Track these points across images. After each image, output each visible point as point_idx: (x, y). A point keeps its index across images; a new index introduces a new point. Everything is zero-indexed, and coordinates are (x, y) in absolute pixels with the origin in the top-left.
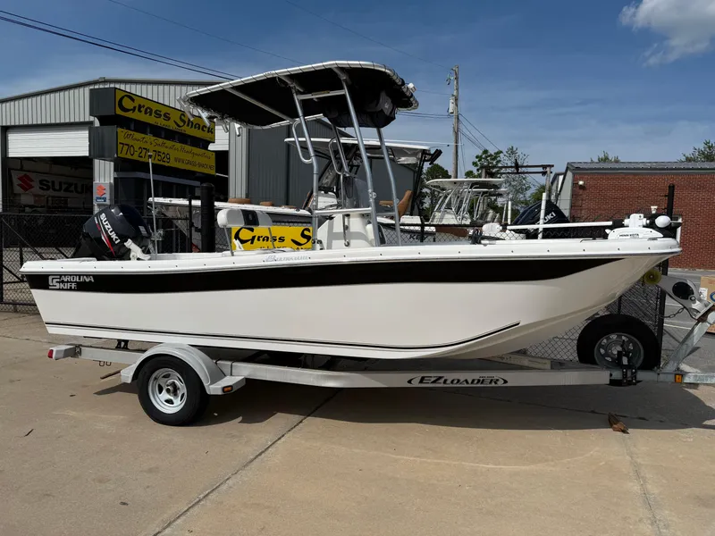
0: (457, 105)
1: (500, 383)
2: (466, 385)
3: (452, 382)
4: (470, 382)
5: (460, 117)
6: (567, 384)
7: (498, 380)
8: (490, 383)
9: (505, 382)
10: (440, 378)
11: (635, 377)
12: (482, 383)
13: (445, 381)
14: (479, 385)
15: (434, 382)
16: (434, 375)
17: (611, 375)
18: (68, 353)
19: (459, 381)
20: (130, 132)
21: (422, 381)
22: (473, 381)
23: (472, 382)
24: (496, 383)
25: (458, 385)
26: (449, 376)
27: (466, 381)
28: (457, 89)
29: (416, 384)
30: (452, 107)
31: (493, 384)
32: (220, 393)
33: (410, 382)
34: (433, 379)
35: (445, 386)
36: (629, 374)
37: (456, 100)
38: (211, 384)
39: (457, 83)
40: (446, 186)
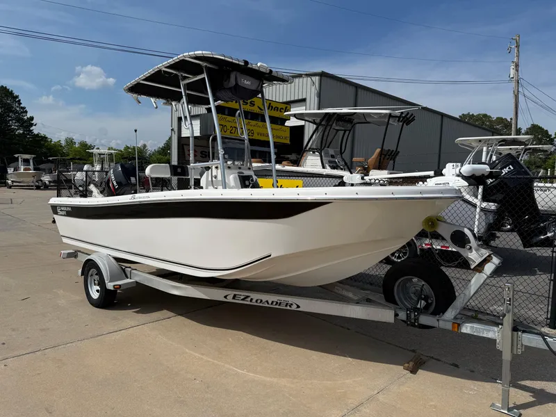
0: (517, 71)
1: (294, 307)
2: (267, 305)
3: (257, 301)
4: (270, 302)
5: (521, 81)
6: (352, 316)
7: (292, 304)
8: (286, 306)
9: (298, 307)
10: (248, 297)
11: (418, 319)
12: (279, 305)
13: (252, 300)
14: (277, 307)
15: (243, 300)
16: (244, 294)
17: (396, 315)
18: (69, 255)
19: (261, 301)
20: (224, 116)
21: (234, 297)
22: (273, 302)
23: (272, 304)
24: (290, 306)
25: (261, 305)
26: (255, 296)
27: (267, 302)
28: (518, 56)
29: (230, 299)
30: (512, 72)
31: (288, 308)
32: (112, 289)
33: (225, 297)
34: (242, 297)
35: (251, 303)
36: (413, 316)
37: (517, 66)
38: (110, 282)
39: (518, 51)
40: (474, 144)
